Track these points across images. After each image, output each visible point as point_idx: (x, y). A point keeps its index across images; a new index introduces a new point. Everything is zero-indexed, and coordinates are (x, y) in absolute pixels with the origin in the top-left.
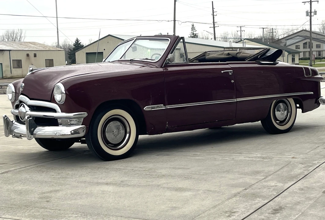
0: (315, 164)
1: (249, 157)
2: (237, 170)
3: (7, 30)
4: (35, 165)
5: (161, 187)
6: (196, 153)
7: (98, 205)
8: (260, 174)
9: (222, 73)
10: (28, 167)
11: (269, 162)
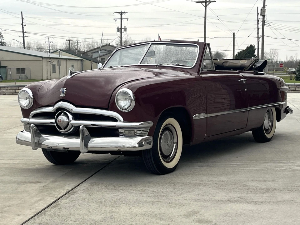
9: (239, 81)
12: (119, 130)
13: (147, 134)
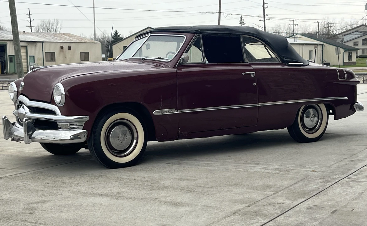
0: (335, 179)
1: (265, 169)
2: (247, 183)
3: (42, 20)
4: (33, 172)
5: (158, 201)
6: (210, 162)
7: (83, 220)
8: (270, 189)
9: (243, 74)
10: (26, 174)
11: (285, 175)
12: (58, 123)
13: (82, 128)
